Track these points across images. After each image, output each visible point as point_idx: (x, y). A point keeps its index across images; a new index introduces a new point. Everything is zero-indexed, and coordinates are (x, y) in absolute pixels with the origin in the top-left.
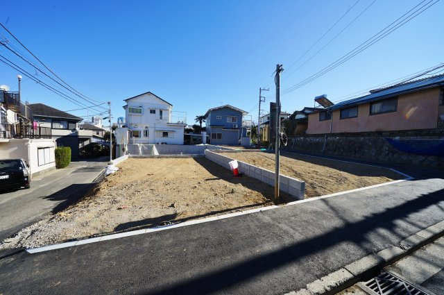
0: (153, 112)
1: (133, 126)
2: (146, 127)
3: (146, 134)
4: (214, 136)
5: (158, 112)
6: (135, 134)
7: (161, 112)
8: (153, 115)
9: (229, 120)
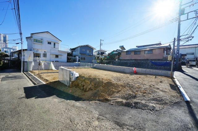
0: (49, 43)
1: (36, 50)
2: (45, 52)
3: (45, 55)
4: (82, 59)
5: (52, 44)
6: (37, 55)
7: (55, 44)
8: (49, 45)
9: (88, 52)
